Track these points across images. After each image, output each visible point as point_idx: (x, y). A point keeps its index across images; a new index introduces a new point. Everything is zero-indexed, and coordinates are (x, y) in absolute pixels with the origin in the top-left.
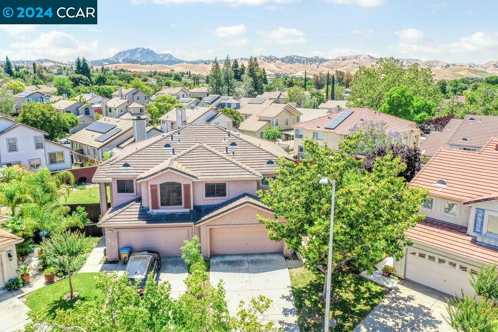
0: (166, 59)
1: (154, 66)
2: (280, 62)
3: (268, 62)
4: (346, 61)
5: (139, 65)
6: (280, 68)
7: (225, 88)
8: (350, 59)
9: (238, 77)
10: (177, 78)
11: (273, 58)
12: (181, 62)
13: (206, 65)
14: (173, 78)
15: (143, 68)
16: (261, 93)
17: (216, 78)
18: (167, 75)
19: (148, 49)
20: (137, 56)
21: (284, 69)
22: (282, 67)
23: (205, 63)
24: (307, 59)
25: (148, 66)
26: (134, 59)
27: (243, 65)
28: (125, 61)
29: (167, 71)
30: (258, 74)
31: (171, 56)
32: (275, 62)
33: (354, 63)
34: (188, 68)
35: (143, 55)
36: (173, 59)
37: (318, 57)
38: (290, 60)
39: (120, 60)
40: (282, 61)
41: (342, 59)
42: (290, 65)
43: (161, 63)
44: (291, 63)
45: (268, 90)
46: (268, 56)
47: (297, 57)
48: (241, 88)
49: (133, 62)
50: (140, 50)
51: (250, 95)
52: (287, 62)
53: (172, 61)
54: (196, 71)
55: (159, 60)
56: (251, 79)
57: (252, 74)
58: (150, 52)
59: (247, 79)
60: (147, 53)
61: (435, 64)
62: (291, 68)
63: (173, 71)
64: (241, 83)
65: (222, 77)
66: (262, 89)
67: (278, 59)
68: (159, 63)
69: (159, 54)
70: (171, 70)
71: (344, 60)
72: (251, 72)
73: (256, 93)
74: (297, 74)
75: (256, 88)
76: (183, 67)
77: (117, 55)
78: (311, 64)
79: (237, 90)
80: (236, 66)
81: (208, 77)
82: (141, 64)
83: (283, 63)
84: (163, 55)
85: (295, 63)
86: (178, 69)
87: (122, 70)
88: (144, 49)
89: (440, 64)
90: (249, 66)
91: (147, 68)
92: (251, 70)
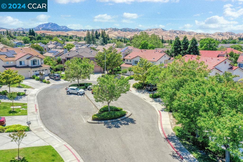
0: (64, 28)
1: (58, 32)
2: (120, 31)
3: (114, 31)
4: (151, 31)
5: (50, 31)
6: (120, 34)
7: (92, 42)
8: (153, 30)
9: (97, 37)
10: (71, 38)
11: (117, 29)
12: (71, 30)
13: (84, 32)
14: (69, 38)
15: (53, 33)
16: (106, 44)
17: (88, 38)
18: (66, 36)
19: (55, 24)
20: (49, 27)
21: (121, 35)
22: (121, 33)
23: (84, 31)
24: (133, 30)
25: (55, 32)
26: (48, 28)
27: (99, 33)
28: (43, 29)
29: (65, 34)
30: (105, 36)
31: (66, 27)
32: (117, 31)
33: (155, 32)
34: (75, 33)
35: (52, 26)
36: (67, 29)
37: (138, 29)
38: (125, 30)
39: (41, 29)
40: (121, 31)
41: (149, 30)
42: (125, 33)
43: (62, 30)
44: (125, 32)
45: (110, 43)
46: (114, 28)
47: (128, 29)
48: (98, 42)
49: (48, 30)
50: (50, 24)
51: (102, 44)
52: (123, 31)
53: (67, 30)
54: (79, 35)
55: (60, 29)
56: (102, 38)
57: (103, 36)
58: (55, 25)
59: (101, 38)
60: (54, 25)
61: (192, 33)
62: (125, 34)
63: (68, 34)
64: (98, 40)
65: (91, 37)
66: (107, 42)
67: (119, 30)
68: (60, 30)
69: (60, 26)
70: (67, 34)
71: (150, 30)
72: (102, 36)
73: (104, 44)
74: (128, 37)
75: (104, 42)
76: (73, 32)
77: (39, 26)
78: (135, 32)
79: (97, 42)
80: (96, 33)
81: (85, 37)
82: (51, 31)
83: (121, 32)
84: (62, 26)
85: (127, 31)
86: (70, 34)
87: (43, 34)
88: (52, 23)
89: (194, 33)
90: (102, 33)
91: (55, 33)
92: (102, 35)
